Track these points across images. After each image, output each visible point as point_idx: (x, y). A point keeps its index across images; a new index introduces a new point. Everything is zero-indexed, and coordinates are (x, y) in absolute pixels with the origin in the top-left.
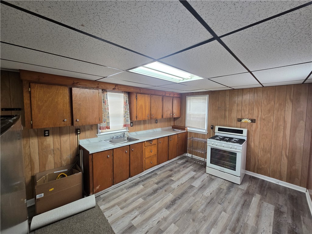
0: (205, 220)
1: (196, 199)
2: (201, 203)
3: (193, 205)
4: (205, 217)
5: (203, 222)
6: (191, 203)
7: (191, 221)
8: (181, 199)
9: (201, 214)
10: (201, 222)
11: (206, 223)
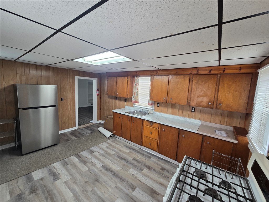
0: (83, 191)
1: (112, 188)
2: (104, 192)
3: (103, 184)
4: (86, 192)
5: (82, 189)
6: (106, 184)
7: (87, 180)
8: (112, 176)
9: (91, 189)
10: (83, 187)
11: (80, 191)
